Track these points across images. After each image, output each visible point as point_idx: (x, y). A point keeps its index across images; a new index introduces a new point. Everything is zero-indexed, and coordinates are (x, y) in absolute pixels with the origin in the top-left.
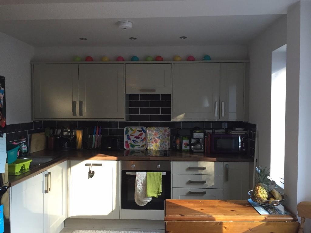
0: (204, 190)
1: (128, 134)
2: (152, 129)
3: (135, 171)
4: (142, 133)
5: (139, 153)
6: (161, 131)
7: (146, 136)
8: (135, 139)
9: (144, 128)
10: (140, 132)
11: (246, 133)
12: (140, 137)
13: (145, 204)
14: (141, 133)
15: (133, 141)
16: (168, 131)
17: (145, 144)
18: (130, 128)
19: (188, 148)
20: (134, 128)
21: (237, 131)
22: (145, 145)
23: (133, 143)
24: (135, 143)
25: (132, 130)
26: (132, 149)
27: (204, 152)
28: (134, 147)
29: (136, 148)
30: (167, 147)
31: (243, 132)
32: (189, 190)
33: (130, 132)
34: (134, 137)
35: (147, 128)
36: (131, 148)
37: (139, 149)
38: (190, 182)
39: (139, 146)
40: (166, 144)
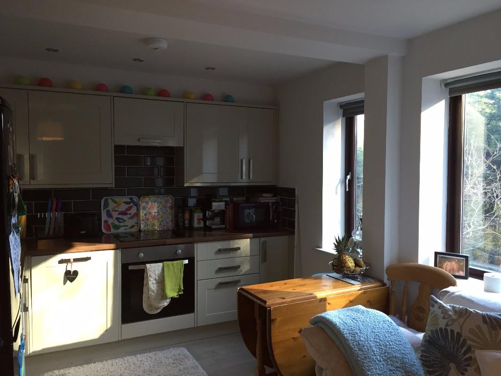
0: (236, 278)
1: (107, 209)
2: (147, 199)
3: (145, 263)
4: (132, 207)
5: (127, 237)
6: (160, 202)
7: (137, 210)
8: (120, 216)
9: (135, 199)
10: (127, 204)
11: (277, 200)
12: (128, 212)
13: (159, 311)
14: (129, 206)
15: (118, 219)
16: (171, 201)
17: (137, 223)
18: (111, 199)
19: (202, 225)
20: (117, 199)
21: (265, 197)
22: (136, 225)
23: (117, 223)
24: (120, 222)
25: (115, 202)
26: (116, 231)
27: (225, 228)
28: (119, 229)
29: (122, 230)
30: (170, 225)
31: (272, 198)
32: (219, 280)
33: (112, 205)
34: (118, 212)
35: (139, 198)
36: (113, 231)
37: (128, 231)
38: (220, 270)
39: (127, 226)
40: (168, 220)
